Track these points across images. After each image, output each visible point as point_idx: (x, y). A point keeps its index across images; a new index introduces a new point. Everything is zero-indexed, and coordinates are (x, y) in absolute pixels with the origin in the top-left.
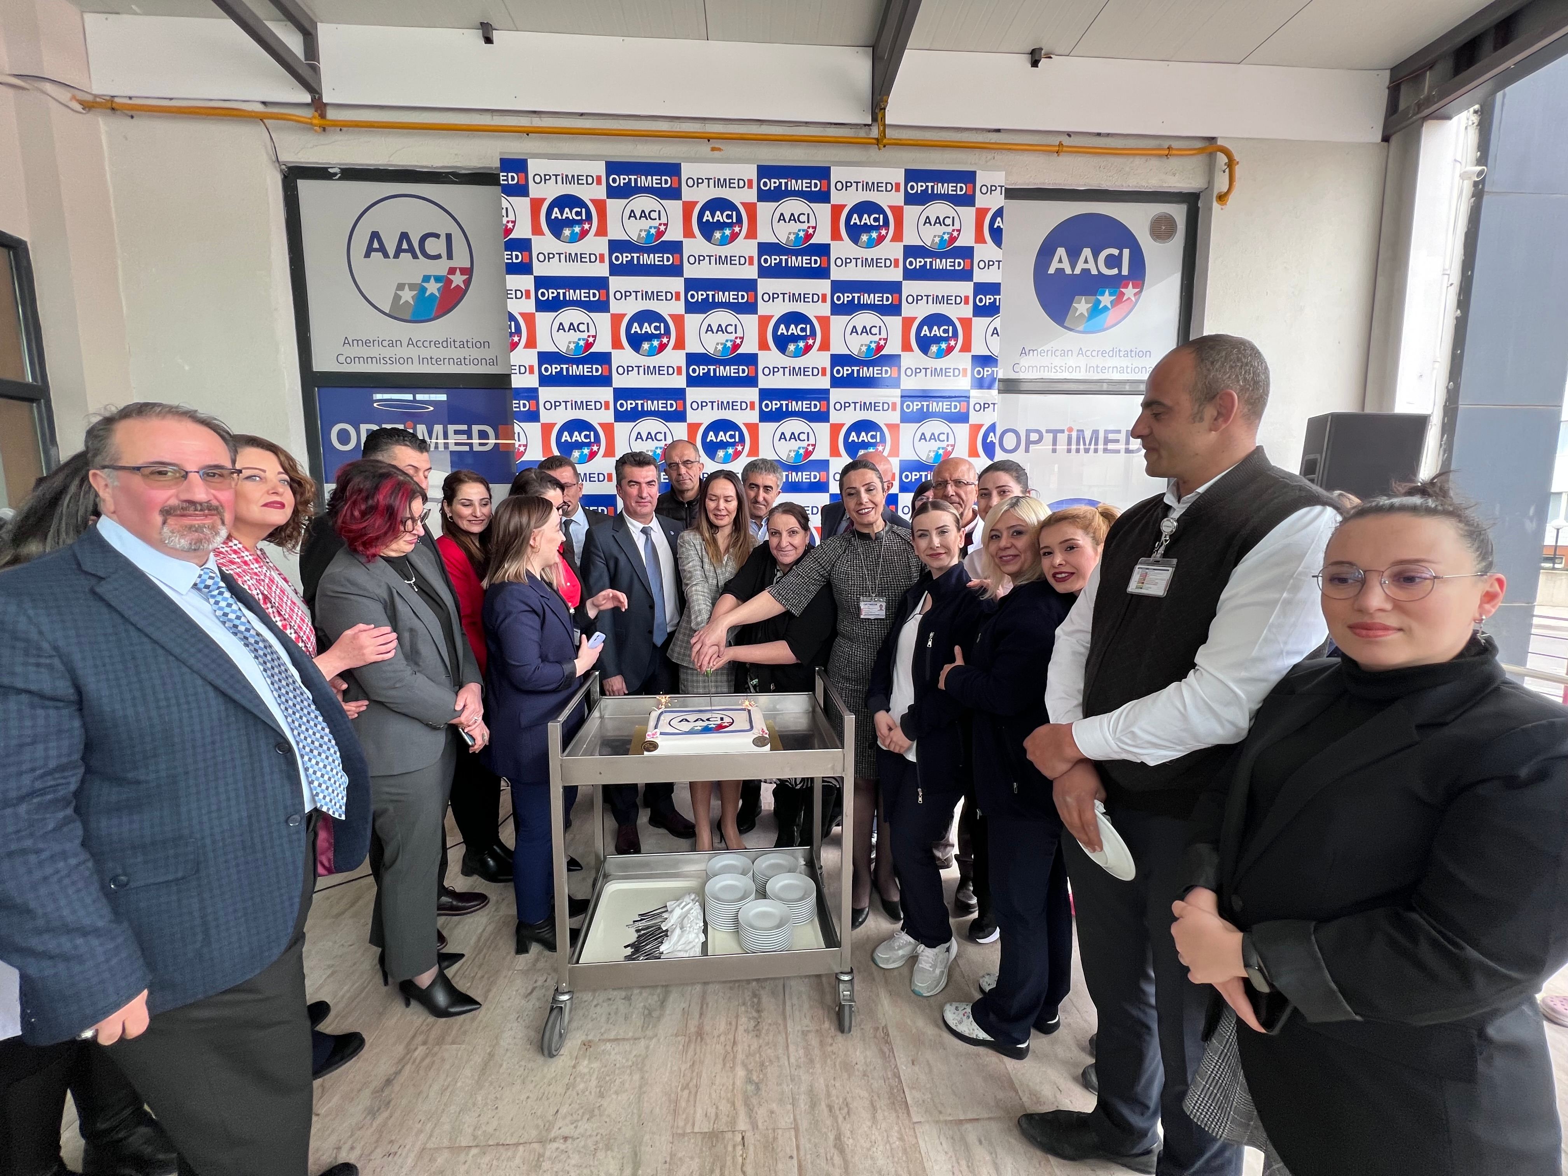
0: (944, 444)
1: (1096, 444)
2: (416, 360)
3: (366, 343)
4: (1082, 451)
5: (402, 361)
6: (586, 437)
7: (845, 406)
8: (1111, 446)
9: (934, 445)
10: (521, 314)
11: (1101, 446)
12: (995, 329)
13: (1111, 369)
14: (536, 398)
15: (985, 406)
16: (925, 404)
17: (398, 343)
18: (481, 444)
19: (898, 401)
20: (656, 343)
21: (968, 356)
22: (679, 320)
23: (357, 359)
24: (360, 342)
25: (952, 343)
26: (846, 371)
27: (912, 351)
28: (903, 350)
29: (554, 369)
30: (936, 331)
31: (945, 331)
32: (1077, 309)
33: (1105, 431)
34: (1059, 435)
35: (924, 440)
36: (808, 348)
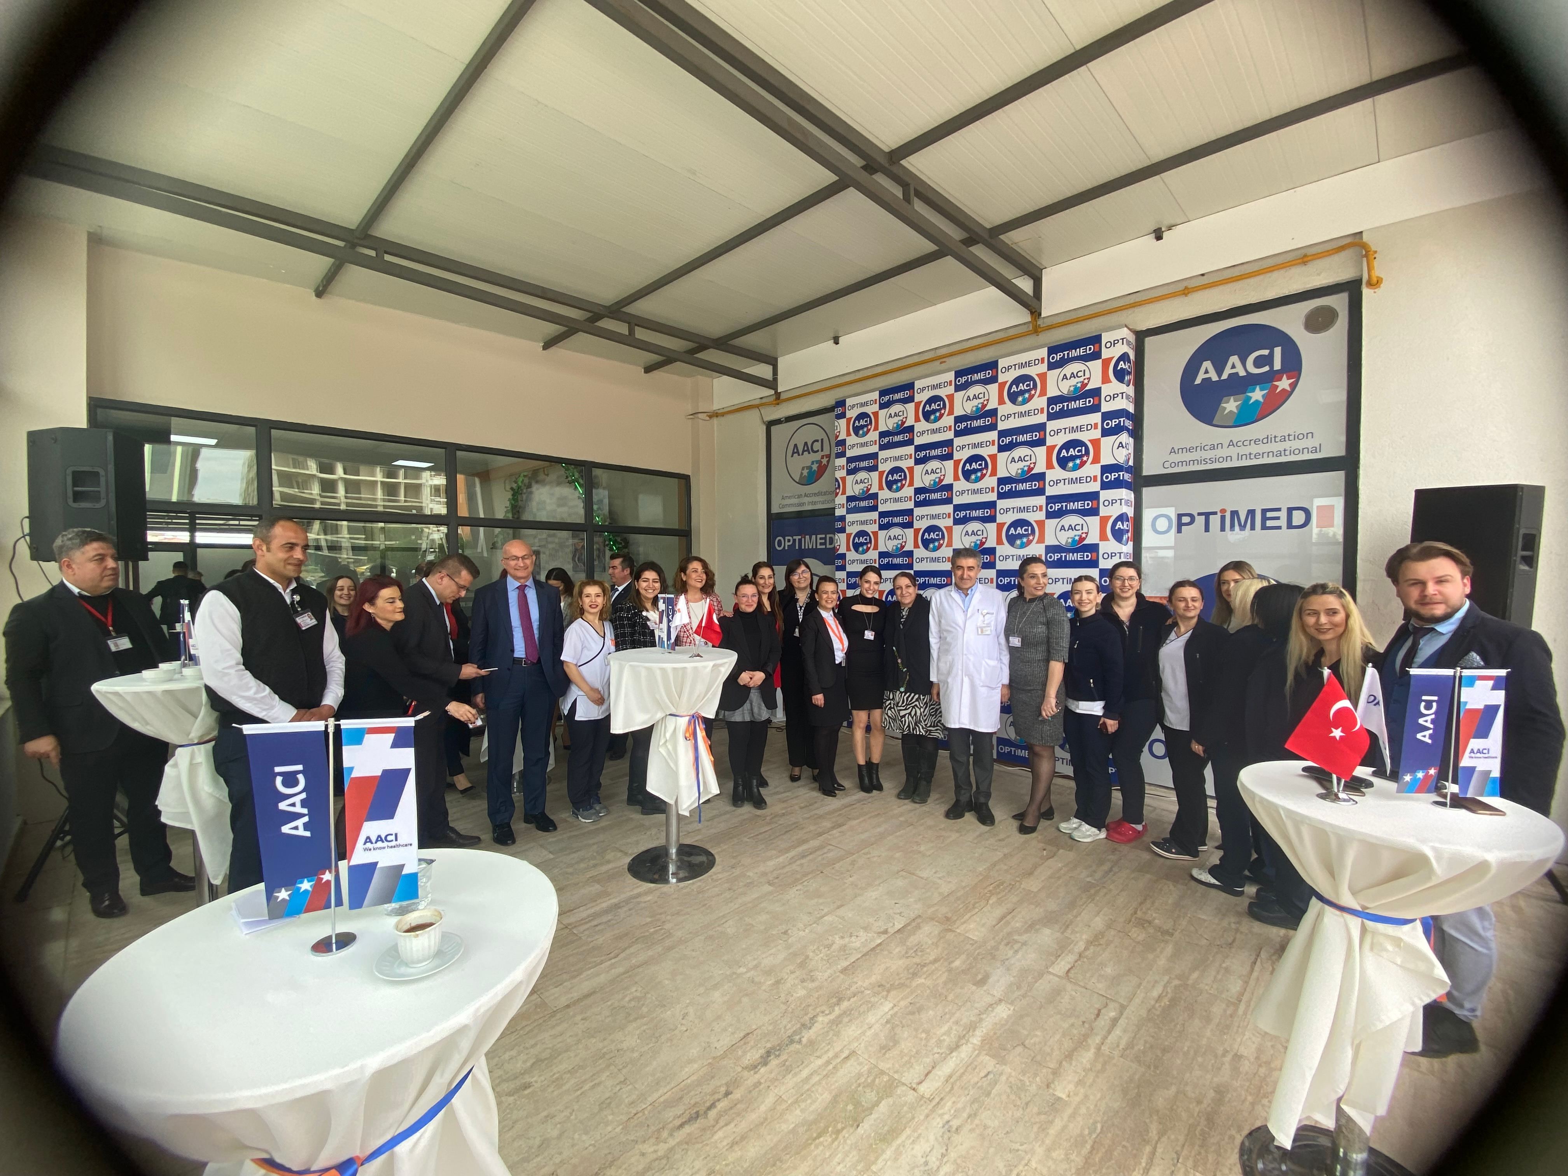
0: (1079, 533)
1: (1253, 522)
2: (807, 504)
4: (1237, 528)
6: (866, 539)
8: (1270, 523)
9: (1072, 534)
10: (840, 478)
11: (1259, 524)
12: (1120, 443)
14: (845, 520)
15: (1113, 502)
16: (1065, 504)
19: (1044, 504)
20: (900, 484)
21: (1097, 467)
22: (911, 469)
23: (787, 506)
25: (1085, 458)
27: (1055, 468)
28: (1048, 468)
29: (853, 504)
30: (1072, 452)
31: (1079, 451)
32: (1225, 408)
33: (1263, 510)
34: (1211, 516)
35: (1064, 530)
36: (983, 476)
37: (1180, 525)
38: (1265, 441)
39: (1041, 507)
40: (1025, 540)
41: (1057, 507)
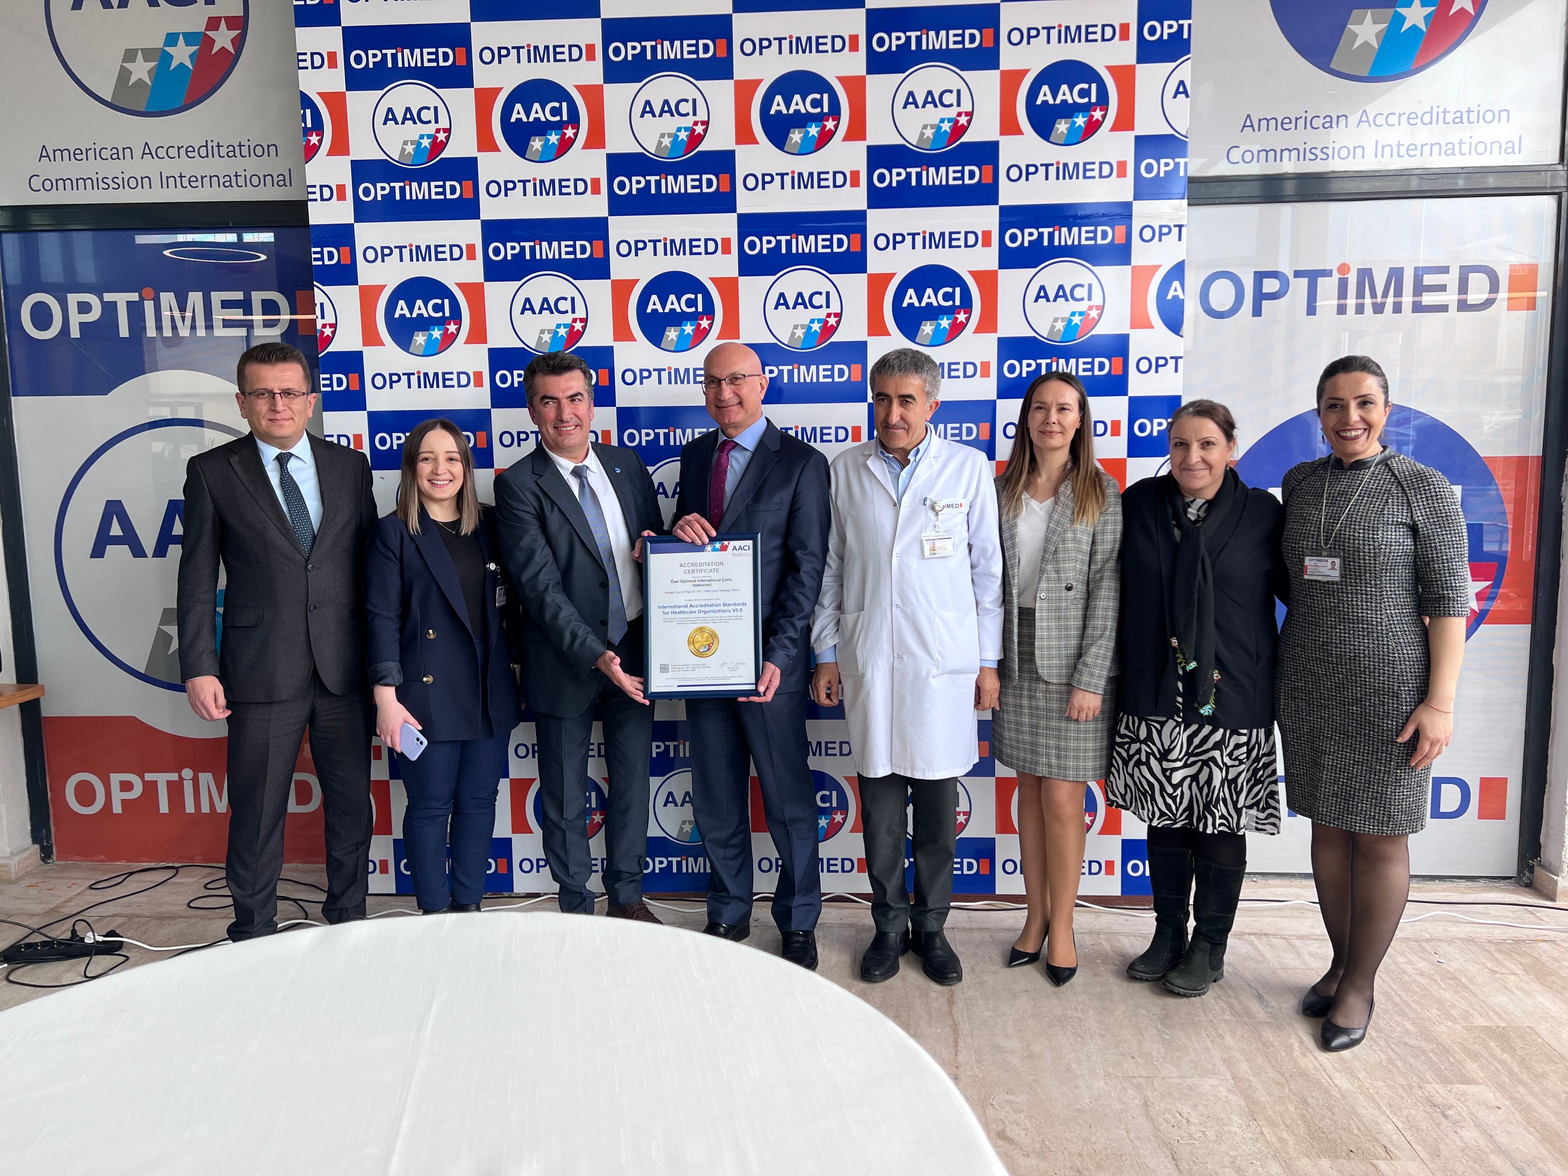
0: (1083, 306)
1: (1398, 293)
2: (156, 181)
3: (75, 154)
4: (1368, 308)
5: (133, 183)
6: (438, 308)
7: (896, 240)
8: (1428, 299)
9: (1063, 308)
10: (321, 95)
11: (1407, 299)
12: (1182, 83)
13: (1427, 149)
14: (351, 243)
15: (1161, 233)
16: (1046, 231)
17: (128, 151)
18: (267, 324)
19: (994, 227)
20: (554, 138)
21: (1127, 140)
22: (594, 95)
23: (61, 183)
24: (66, 153)
25: (1097, 115)
26: (895, 176)
27: (1021, 133)
28: (1003, 132)
29: (380, 190)
30: (1065, 94)
31: (1083, 93)
32: (1356, 36)
33: (1416, 269)
34: (1319, 279)
35: (1044, 300)
36: (825, 137)
37: (1260, 297)
38: (1427, 119)
39: (987, 235)
40: (945, 323)
41: (1027, 236)
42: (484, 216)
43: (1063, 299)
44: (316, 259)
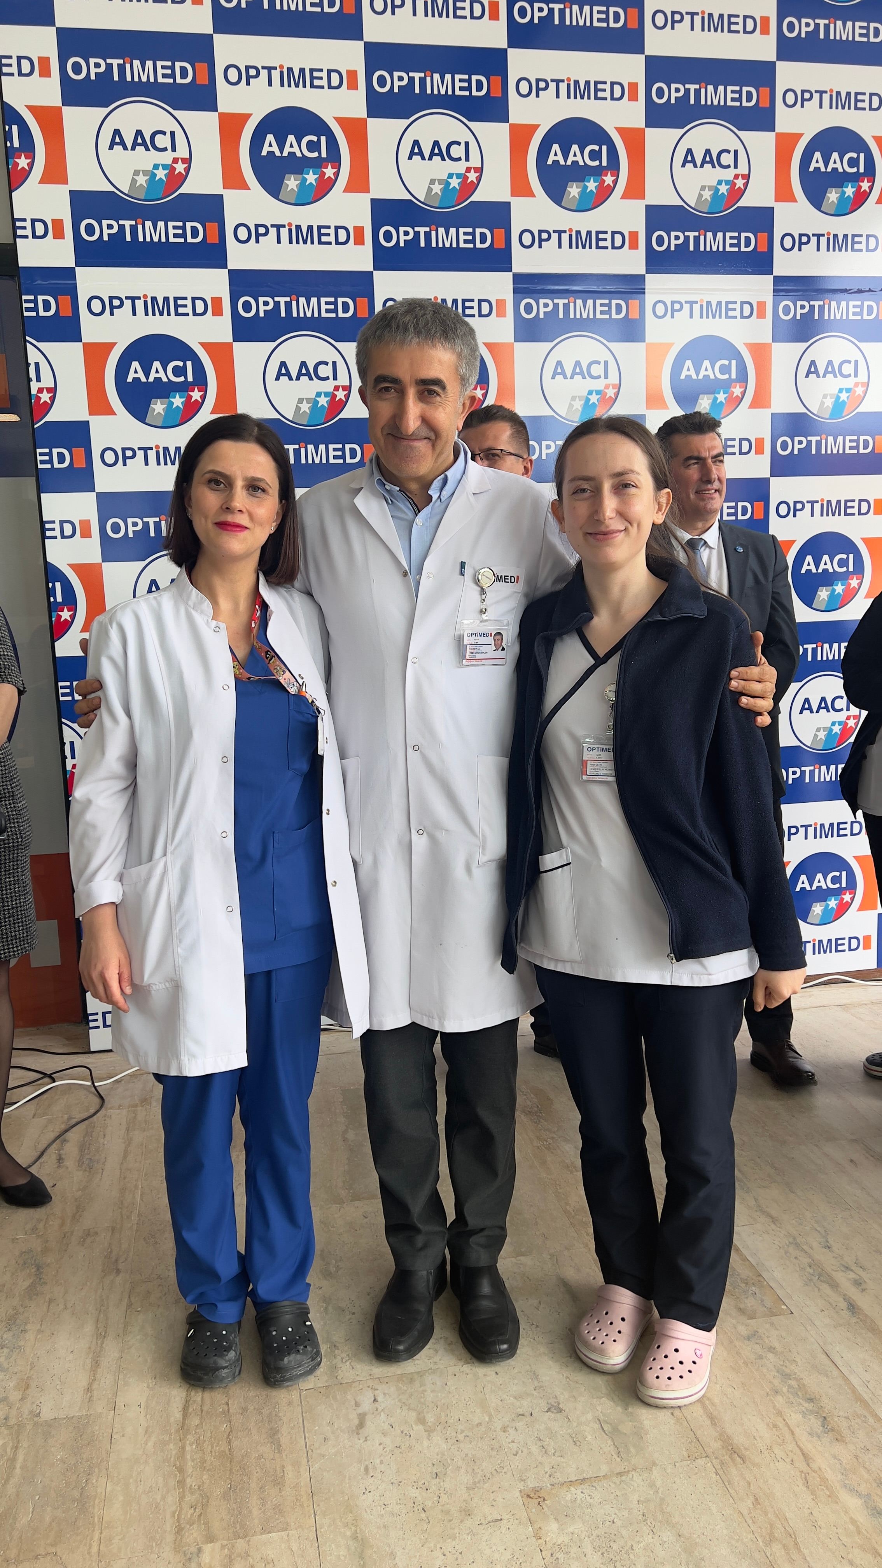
6: (177, 371)
7: (674, 308)
9: (832, 384)
10: (30, 108)
14: (73, 292)
16: (816, 304)
19: (768, 298)
20: (311, 178)
25: (866, 186)
26: (673, 239)
27: (796, 201)
28: (778, 198)
29: (107, 229)
30: (836, 162)
31: (852, 162)
35: (815, 375)
36: (604, 193)
39: (762, 306)
41: (799, 309)
42: (231, 265)
43: (832, 375)
44: (28, 309)
